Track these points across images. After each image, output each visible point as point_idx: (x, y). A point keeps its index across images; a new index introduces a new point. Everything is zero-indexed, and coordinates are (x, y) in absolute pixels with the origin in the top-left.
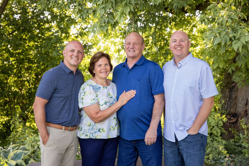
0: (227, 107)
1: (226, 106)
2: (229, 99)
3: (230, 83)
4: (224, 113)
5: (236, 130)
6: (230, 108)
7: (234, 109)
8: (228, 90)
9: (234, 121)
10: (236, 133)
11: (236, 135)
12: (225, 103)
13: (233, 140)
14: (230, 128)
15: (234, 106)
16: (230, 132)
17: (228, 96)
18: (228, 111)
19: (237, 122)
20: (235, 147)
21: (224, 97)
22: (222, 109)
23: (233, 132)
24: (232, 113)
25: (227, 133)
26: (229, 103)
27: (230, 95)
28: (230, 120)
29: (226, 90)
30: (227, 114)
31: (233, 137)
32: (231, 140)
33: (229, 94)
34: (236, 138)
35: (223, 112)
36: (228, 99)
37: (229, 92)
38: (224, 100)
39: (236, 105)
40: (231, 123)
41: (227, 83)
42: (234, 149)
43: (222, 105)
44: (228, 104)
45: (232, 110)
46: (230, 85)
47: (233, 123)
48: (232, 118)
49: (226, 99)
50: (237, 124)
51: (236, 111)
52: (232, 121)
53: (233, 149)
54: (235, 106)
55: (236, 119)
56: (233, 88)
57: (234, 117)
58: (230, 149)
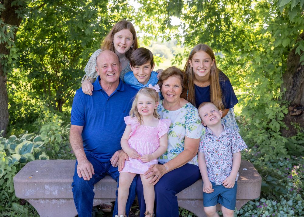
0: (290, 96)
1: (288, 95)
2: (293, 87)
3: (294, 66)
4: (285, 104)
5: (299, 124)
6: (294, 98)
7: (299, 99)
8: (292, 76)
9: (297, 114)
10: (299, 128)
11: (300, 131)
12: (287, 91)
13: (295, 137)
14: (293, 122)
15: (298, 95)
16: (291, 127)
17: (292, 83)
18: (290, 101)
19: (302, 115)
20: (298, 146)
21: (286, 84)
22: (283, 99)
23: (295, 127)
24: (296, 104)
25: (287, 128)
26: (292, 91)
27: (294, 81)
28: (293, 112)
29: (290, 75)
30: (288, 105)
31: (295, 134)
32: (293, 138)
33: (292, 81)
34: (298, 134)
35: (284, 102)
36: (291, 87)
37: (293, 78)
38: (286, 88)
39: (302, 94)
40: (293, 115)
41: (292, 67)
42: (297, 148)
43: (283, 93)
44: (290, 93)
45: (296, 101)
46: (294, 69)
47: (296, 116)
48: (295, 110)
49: (289, 87)
50: (302, 118)
51: (301, 101)
52: (295, 114)
53: (295, 149)
54: (300, 95)
55: (301, 112)
56: (298, 73)
57: (298, 109)
58: (291, 148)
